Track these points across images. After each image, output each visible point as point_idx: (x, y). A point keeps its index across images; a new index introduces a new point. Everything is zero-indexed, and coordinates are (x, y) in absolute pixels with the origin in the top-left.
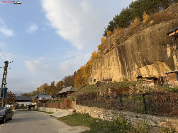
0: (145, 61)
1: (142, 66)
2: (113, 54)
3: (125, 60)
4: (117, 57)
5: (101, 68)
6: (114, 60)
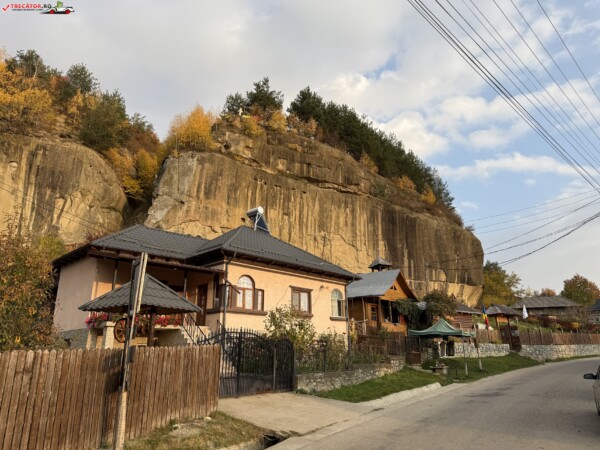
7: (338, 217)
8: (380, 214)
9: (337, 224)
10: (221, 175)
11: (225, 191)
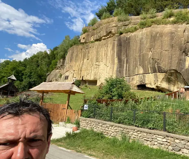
0: (156, 66)
1: (150, 72)
2: (107, 46)
3: (126, 59)
4: (114, 52)
5: (82, 62)
6: (107, 54)
7: (102, 53)
8: (116, 43)
9: (102, 56)
10: (73, 53)
11: (75, 58)
